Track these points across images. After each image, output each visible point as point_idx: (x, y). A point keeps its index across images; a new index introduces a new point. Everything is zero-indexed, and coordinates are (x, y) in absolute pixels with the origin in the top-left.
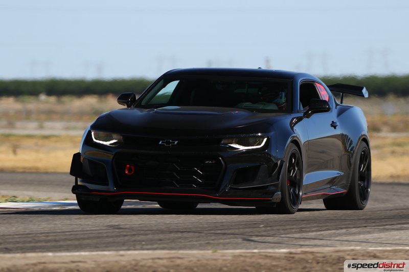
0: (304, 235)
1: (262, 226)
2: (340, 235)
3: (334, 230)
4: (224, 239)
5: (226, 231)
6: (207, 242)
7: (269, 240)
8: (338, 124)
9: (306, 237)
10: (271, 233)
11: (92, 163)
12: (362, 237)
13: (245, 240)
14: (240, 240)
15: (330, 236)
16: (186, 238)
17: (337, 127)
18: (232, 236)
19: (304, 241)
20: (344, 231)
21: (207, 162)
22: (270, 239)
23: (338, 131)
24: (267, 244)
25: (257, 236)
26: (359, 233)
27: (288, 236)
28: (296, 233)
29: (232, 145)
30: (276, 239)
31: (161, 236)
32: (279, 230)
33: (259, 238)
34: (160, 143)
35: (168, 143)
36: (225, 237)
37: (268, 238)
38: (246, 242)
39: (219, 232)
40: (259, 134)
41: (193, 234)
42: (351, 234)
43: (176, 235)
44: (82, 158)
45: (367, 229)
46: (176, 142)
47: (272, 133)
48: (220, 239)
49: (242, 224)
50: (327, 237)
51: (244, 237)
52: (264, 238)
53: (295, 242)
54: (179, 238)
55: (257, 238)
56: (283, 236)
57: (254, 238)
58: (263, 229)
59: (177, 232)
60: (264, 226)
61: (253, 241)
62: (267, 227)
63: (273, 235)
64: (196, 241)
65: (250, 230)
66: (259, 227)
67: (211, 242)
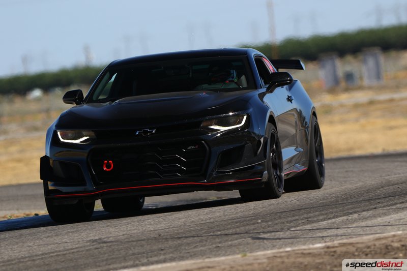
0: (315, 225)
1: (260, 221)
2: (355, 221)
3: (344, 216)
4: (231, 240)
5: (227, 232)
6: (214, 246)
7: (281, 236)
8: (293, 98)
9: (319, 227)
10: (278, 227)
11: (64, 164)
12: (379, 220)
13: (254, 238)
14: (250, 240)
15: (345, 223)
16: (188, 244)
17: (292, 101)
18: (236, 236)
19: (320, 232)
20: (356, 216)
21: (190, 148)
22: (281, 234)
23: (294, 105)
24: (282, 240)
25: (264, 232)
26: (375, 216)
27: (298, 228)
28: (304, 224)
29: (212, 127)
30: (287, 234)
31: (160, 245)
32: (284, 223)
33: (269, 234)
34: (137, 133)
35: (146, 132)
36: (230, 238)
37: (278, 234)
38: (257, 241)
39: (219, 233)
40: (231, 114)
41: (191, 239)
42: (366, 219)
43: (179, 242)
44: (51, 162)
45: (380, 211)
46: (154, 131)
47: (251, 110)
48: (227, 241)
49: (236, 223)
50: (343, 225)
51: (251, 235)
52: (273, 234)
53: (310, 234)
54: (180, 245)
55: (266, 236)
56: (293, 229)
57: (262, 236)
58: (264, 224)
59: (173, 238)
60: (262, 221)
61: (264, 239)
62: (267, 222)
63: (282, 230)
64: (202, 246)
65: (252, 227)
66: (258, 223)
67: (220, 245)
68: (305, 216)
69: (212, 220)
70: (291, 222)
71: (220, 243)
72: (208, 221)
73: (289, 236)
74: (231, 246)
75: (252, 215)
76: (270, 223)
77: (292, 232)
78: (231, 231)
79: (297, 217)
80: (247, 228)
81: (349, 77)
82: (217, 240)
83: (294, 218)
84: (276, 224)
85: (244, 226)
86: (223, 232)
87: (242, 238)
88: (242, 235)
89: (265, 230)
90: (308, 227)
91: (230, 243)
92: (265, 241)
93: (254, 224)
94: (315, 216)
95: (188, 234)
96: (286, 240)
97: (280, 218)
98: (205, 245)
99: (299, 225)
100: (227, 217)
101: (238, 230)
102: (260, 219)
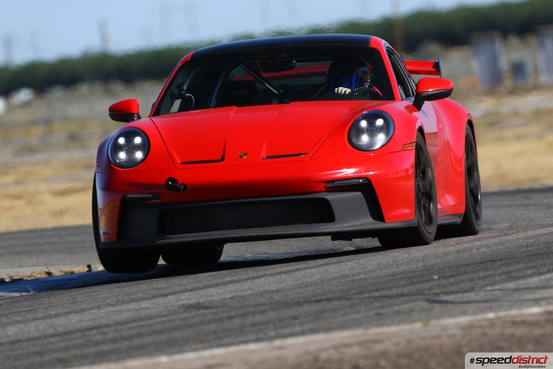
0: (522, 283)
1: (436, 277)
4: (398, 305)
5: (388, 293)
6: (373, 312)
9: (527, 286)
10: (467, 285)
13: (431, 302)
14: (426, 305)
16: (334, 310)
18: (404, 299)
19: (530, 293)
22: (472, 296)
24: (475, 304)
27: (497, 287)
28: (505, 281)
30: (481, 295)
31: (292, 312)
32: (473, 280)
33: (454, 296)
36: (395, 301)
37: (467, 295)
38: (437, 306)
39: (377, 294)
43: (318, 306)
48: (391, 305)
49: (401, 279)
51: (426, 297)
52: (460, 295)
53: (516, 296)
54: (322, 311)
55: (450, 298)
56: (489, 288)
57: (444, 298)
58: (443, 282)
59: (308, 302)
60: (439, 278)
61: (446, 302)
62: (446, 278)
63: (472, 289)
64: (354, 313)
65: (426, 286)
66: (434, 280)
67: (382, 311)
68: (504, 269)
69: (362, 276)
70: (484, 278)
71: (381, 307)
72: (356, 278)
73: (485, 298)
74: (398, 313)
75: (422, 269)
76: (452, 280)
77: (489, 293)
78: (394, 292)
79: (492, 272)
80: (419, 286)
81: (518, 69)
82: (376, 304)
83: (487, 273)
84: (462, 281)
85: (413, 283)
86: (383, 293)
87: (412, 301)
88: (413, 297)
89: (447, 290)
90: (511, 285)
91: (396, 308)
92: (450, 306)
93: (427, 281)
94: (518, 270)
95: (330, 295)
96: (481, 305)
97: (466, 272)
98: (359, 312)
99: (496, 283)
100: (385, 271)
101: (406, 290)
102: (435, 274)
